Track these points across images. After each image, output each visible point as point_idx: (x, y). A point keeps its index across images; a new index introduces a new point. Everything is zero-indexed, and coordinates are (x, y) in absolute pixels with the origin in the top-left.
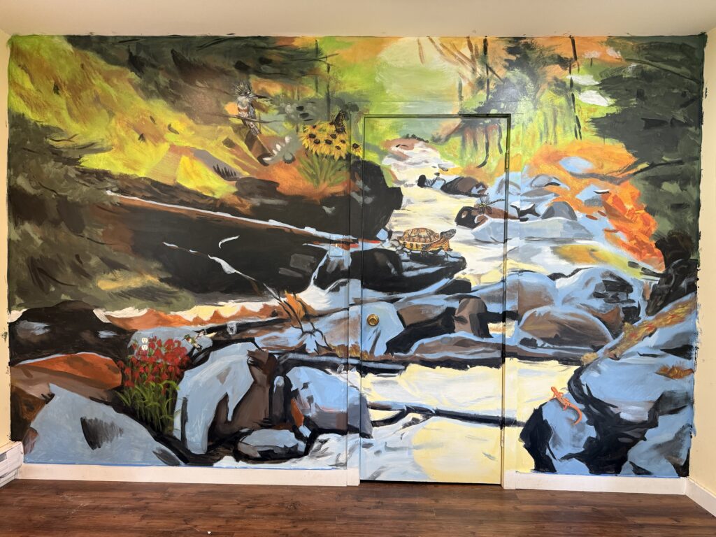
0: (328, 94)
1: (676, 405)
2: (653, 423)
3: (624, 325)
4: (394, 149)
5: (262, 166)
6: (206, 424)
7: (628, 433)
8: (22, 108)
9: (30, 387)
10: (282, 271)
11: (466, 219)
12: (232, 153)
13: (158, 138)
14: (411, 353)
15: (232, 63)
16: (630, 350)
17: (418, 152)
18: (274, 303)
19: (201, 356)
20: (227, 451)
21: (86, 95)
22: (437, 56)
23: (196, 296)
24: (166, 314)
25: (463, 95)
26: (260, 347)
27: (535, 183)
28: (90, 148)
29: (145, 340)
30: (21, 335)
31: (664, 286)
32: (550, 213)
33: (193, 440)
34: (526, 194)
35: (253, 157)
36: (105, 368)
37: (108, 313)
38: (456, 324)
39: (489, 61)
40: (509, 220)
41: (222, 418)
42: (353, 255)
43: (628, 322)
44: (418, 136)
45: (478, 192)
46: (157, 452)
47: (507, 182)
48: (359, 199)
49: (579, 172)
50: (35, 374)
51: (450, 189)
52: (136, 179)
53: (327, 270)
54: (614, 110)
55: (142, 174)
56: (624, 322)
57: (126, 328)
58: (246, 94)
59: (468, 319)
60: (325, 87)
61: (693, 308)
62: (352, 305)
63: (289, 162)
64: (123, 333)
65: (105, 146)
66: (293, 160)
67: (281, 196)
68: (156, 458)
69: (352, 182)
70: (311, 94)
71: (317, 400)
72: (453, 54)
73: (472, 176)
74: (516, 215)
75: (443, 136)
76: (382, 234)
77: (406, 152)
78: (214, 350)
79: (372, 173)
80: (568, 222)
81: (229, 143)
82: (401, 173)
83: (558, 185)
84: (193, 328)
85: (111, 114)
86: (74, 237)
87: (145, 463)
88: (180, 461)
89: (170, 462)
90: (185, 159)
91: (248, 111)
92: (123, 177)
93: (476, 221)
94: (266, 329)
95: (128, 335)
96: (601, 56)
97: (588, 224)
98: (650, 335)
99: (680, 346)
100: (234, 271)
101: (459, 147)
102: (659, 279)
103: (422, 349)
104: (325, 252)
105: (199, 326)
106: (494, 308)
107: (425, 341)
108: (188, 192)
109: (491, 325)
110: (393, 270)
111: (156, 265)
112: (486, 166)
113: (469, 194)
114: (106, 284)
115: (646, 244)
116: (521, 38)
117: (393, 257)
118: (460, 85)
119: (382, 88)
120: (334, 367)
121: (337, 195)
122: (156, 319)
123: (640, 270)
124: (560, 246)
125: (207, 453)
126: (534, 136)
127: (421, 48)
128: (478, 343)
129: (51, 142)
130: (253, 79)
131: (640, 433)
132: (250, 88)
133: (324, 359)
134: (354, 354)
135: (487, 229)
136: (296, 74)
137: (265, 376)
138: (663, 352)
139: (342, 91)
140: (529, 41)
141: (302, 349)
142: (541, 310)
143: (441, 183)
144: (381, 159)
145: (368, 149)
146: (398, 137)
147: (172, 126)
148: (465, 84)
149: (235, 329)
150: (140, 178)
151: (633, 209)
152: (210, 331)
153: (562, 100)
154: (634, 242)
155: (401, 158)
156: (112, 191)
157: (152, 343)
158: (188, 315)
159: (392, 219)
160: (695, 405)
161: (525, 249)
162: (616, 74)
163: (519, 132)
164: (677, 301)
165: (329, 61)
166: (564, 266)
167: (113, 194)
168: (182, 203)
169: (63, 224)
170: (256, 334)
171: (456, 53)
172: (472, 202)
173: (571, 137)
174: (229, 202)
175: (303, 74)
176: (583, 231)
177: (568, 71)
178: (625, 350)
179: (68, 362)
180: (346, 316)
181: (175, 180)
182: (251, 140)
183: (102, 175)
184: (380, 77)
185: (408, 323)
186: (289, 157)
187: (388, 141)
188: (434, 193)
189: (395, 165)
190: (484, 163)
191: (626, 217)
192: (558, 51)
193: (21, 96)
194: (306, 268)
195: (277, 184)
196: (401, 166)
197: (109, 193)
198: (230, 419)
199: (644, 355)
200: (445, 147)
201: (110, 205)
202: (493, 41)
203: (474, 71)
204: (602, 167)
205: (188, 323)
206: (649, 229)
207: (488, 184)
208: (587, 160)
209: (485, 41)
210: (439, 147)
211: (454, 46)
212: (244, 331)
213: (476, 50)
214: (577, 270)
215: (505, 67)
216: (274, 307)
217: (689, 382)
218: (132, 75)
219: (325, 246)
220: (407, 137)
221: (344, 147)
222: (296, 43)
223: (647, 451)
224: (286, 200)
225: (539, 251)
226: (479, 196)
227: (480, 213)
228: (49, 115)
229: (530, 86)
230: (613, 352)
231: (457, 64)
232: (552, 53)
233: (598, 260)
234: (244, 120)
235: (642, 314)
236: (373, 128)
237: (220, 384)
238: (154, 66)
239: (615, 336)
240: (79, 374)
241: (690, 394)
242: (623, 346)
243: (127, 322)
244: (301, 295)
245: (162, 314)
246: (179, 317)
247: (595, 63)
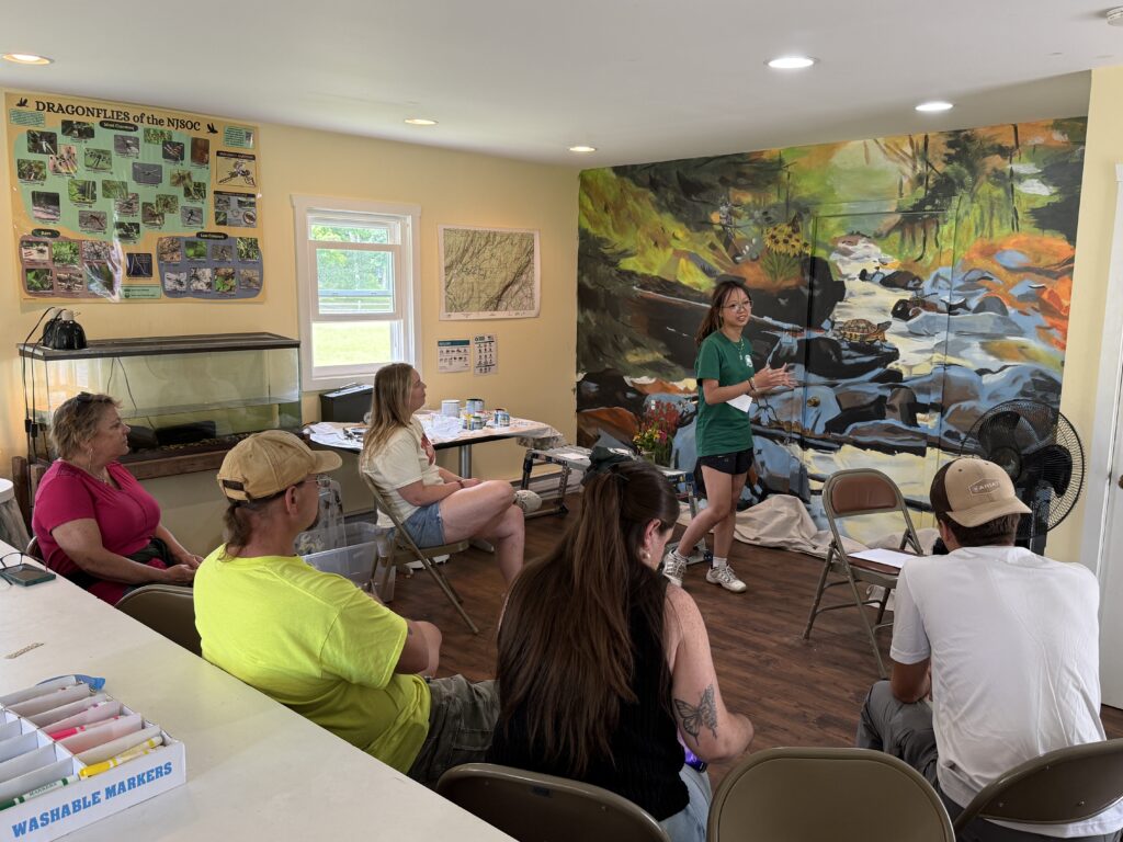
0: (787, 199)
4: (841, 245)
5: (734, 264)
8: (587, 225)
9: (588, 429)
11: (902, 311)
12: (714, 254)
13: (666, 245)
14: (845, 434)
15: (717, 178)
17: (861, 247)
19: (688, 419)
21: (623, 213)
22: (881, 156)
23: (685, 371)
24: (667, 383)
25: (903, 192)
27: (968, 277)
28: (625, 254)
29: (653, 402)
30: (584, 391)
32: (981, 308)
34: (959, 288)
35: (729, 257)
36: (629, 419)
38: (887, 412)
39: (930, 156)
42: (799, 342)
44: (862, 232)
45: (914, 285)
48: (808, 292)
49: (1013, 266)
50: (592, 421)
51: (889, 282)
52: (651, 277)
53: (780, 355)
54: (1056, 199)
55: (655, 273)
58: (726, 204)
59: (898, 408)
60: (786, 192)
63: (754, 260)
64: (641, 394)
65: (633, 252)
66: (758, 258)
69: (802, 277)
70: (774, 200)
71: (768, 465)
72: (895, 153)
73: (909, 270)
74: (945, 309)
75: (885, 232)
76: (826, 324)
77: (850, 248)
79: (816, 268)
80: (999, 318)
81: (713, 247)
82: (847, 269)
83: (991, 279)
85: (638, 226)
86: (614, 321)
90: (683, 261)
91: (726, 218)
92: (644, 276)
93: (910, 314)
95: (644, 397)
96: (1046, 141)
97: (1021, 321)
101: (898, 242)
103: (855, 431)
104: (777, 339)
105: (687, 394)
106: (922, 399)
107: (859, 424)
108: (684, 287)
109: (919, 415)
110: (834, 357)
111: (662, 345)
112: (922, 260)
113: (906, 288)
114: (632, 358)
116: (961, 131)
117: (834, 345)
118: (901, 183)
119: (832, 190)
120: (782, 439)
121: (790, 289)
122: (661, 386)
124: (989, 343)
126: (969, 230)
127: (866, 150)
128: (906, 431)
129: (603, 250)
130: (732, 191)
132: (729, 199)
133: (774, 431)
134: (796, 430)
135: (921, 322)
136: (764, 184)
139: (799, 195)
140: (969, 133)
141: (757, 421)
142: (966, 405)
143: (881, 277)
144: (829, 255)
145: (817, 247)
146: (844, 234)
147: (675, 234)
148: (905, 181)
150: (654, 277)
152: (694, 399)
153: (1000, 192)
155: (846, 253)
156: (637, 287)
157: (658, 404)
158: (681, 385)
159: (836, 310)
161: (954, 342)
162: (1061, 160)
163: (951, 228)
165: (789, 169)
166: (991, 362)
167: (637, 289)
168: (679, 296)
169: (608, 312)
171: (898, 152)
172: (908, 295)
173: (1007, 229)
175: (769, 183)
176: (1014, 327)
177: (1008, 161)
179: (608, 413)
180: (792, 396)
181: (676, 277)
182: (728, 243)
183: (631, 274)
184: (831, 180)
185: (845, 406)
186: (755, 257)
187: (835, 238)
188: (873, 286)
189: (841, 260)
191: (1063, 313)
192: (999, 141)
193: (587, 216)
194: (763, 352)
195: (745, 280)
196: (846, 261)
197: (635, 288)
200: (886, 242)
201: (635, 297)
202: (934, 137)
203: (915, 167)
204: (1039, 260)
205: (680, 392)
207: (924, 278)
208: (1023, 253)
209: (926, 137)
210: (880, 242)
211: (897, 145)
213: (917, 147)
214: (1005, 367)
215: (945, 162)
218: (651, 194)
219: (778, 334)
220: (852, 234)
221: (798, 245)
222: (765, 157)
225: (968, 346)
226: (915, 289)
227: (915, 306)
228: (602, 229)
229: (968, 179)
231: (898, 162)
232: (992, 143)
233: (1028, 358)
234: (723, 226)
236: (823, 226)
238: (665, 186)
240: (614, 423)
243: (643, 388)
245: (665, 383)
246: (675, 387)
247: (1038, 150)
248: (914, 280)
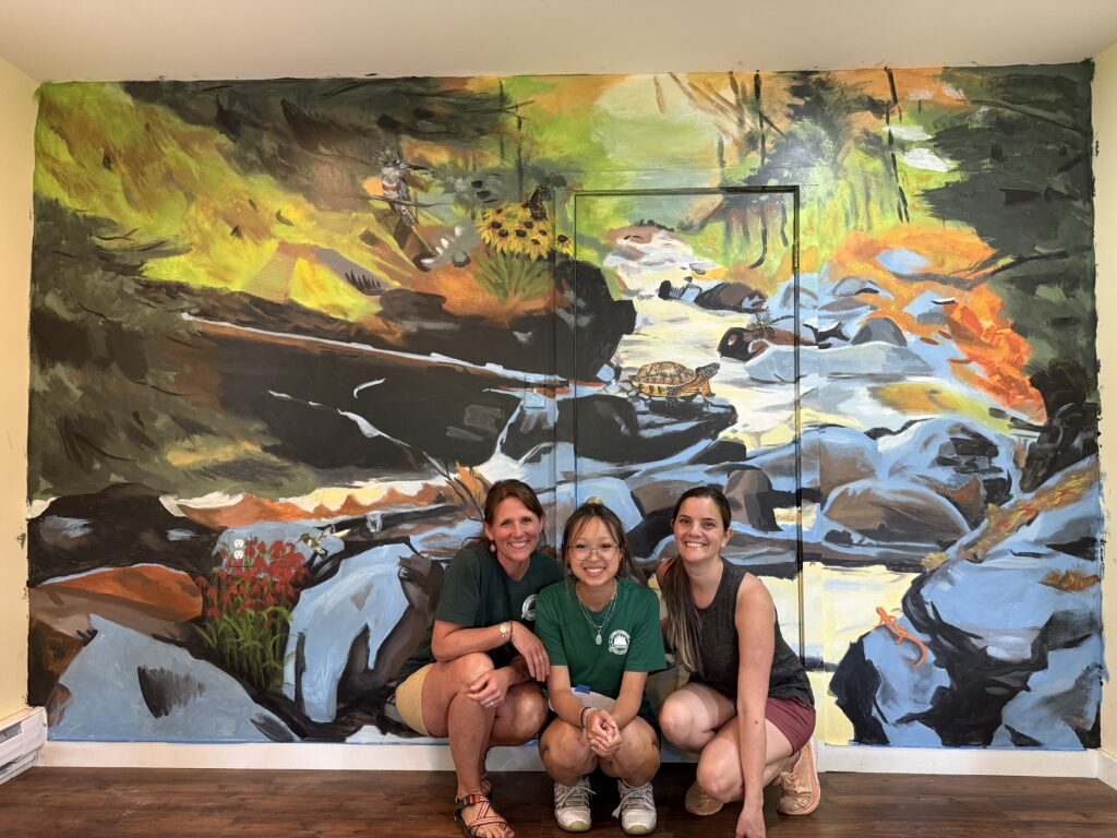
0: (519, 162)
1: (1074, 633)
2: (1039, 663)
3: (987, 507)
4: (622, 242)
5: (419, 271)
6: (334, 675)
7: (1001, 679)
8: (54, 190)
9: (61, 620)
10: (452, 432)
11: (736, 346)
12: (373, 252)
13: (261, 233)
14: (654, 556)
15: (374, 118)
16: (999, 547)
17: (657, 245)
18: (440, 481)
19: (327, 567)
20: (365, 717)
21: (152, 171)
22: (684, 101)
23: (318, 473)
24: (272, 501)
25: (724, 159)
26: (419, 551)
27: (841, 290)
28: (158, 249)
29: (240, 543)
30: (47, 539)
31: (1047, 446)
32: (864, 336)
33: (314, 699)
34: (827, 307)
35: (407, 259)
36: (177, 589)
37: (183, 501)
39: (765, 107)
40: (802, 347)
41: (360, 666)
42: (561, 405)
43: (994, 502)
44: (657, 222)
45: (753, 305)
46: (257, 720)
47: (796, 290)
48: (570, 319)
49: (907, 272)
50: (67, 600)
51: (708, 301)
52: (227, 295)
53: (522, 429)
54: (957, 177)
55: (236, 286)
56: (986, 502)
57: (210, 526)
58: (395, 165)
59: (742, 502)
60: (515, 151)
61: (1094, 480)
62: (561, 483)
63: (459, 265)
64: (205, 532)
65: (180, 245)
66: (468, 261)
67: (449, 317)
68: (255, 731)
69: (558, 294)
70: (493, 162)
72: (708, 98)
73: (742, 281)
74: (812, 338)
75: (697, 222)
76: (605, 373)
77: (639, 246)
78: (347, 557)
79: (588, 281)
80: (893, 349)
81: (370, 239)
82: (634, 279)
83: (876, 292)
84: (314, 522)
85: (190, 197)
86: (131, 386)
87: (238, 738)
88: (294, 734)
89: (277, 736)
90: (302, 264)
91: (397, 189)
92: (208, 293)
93: (750, 350)
94: (429, 523)
95: (214, 535)
96: (934, 96)
97: (926, 351)
98: (1029, 523)
99: (1076, 540)
100: (378, 433)
101: (721, 236)
102: (1038, 434)
104: (518, 400)
105: (324, 520)
106: (783, 484)
108: (308, 313)
109: (778, 512)
110: (623, 428)
111: (257, 426)
112: (763, 266)
113: (738, 309)
114: (180, 457)
115: (1015, 380)
116: (811, 73)
117: (623, 407)
118: (721, 145)
119: (602, 152)
121: (535, 314)
122: (257, 509)
123: (1008, 422)
124: (881, 386)
125: (336, 722)
126: (836, 219)
127: (659, 90)
128: (760, 540)
129: (98, 241)
130: (406, 142)
131: (1020, 679)
132: (401, 157)
135: (767, 362)
136: (471, 132)
137: (427, 598)
138: (1050, 550)
139: (541, 156)
140: (823, 76)
142: (856, 487)
143: (696, 293)
144: (602, 257)
145: (582, 243)
146: (627, 224)
147: (283, 214)
148: (727, 143)
149: (379, 524)
150: (233, 294)
151: (992, 327)
152: (340, 527)
153: (877, 164)
154: (997, 377)
155: (632, 255)
156: (190, 314)
157: (250, 547)
158: (307, 503)
159: (621, 349)
160: (1106, 633)
161: (828, 392)
162: (958, 124)
163: (813, 213)
164: (1068, 470)
165: (520, 112)
166: (890, 417)
167: (191, 318)
168: (298, 330)
169: (114, 366)
170: (412, 531)
171: (713, 97)
172: (743, 321)
173: (892, 219)
174: (369, 328)
175: (482, 132)
176: (917, 363)
177: (884, 121)
178: (990, 546)
179: (119, 579)
180: (553, 500)
181: (286, 295)
182: (402, 233)
183: (175, 290)
184: (598, 135)
185: (648, 510)
186: (461, 258)
187: (611, 230)
188: (683, 308)
189: (623, 266)
190: (761, 261)
191: (983, 339)
192: (868, 91)
193: (55, 174)
194: (489, 427)
195: (443, 299)
196: (632, 268)
197: (185, 316)
198: (371, 665)
199: (1020, 554)
200: (699, 238)
201: (187, 335)
202: (769, 78)
203: (741, 123)
204: (943, 263)
205: (308, 515)
206: (1020, 358)
207: (768, 293)
208: (918, 253)
209: (757, 77)
210: (689, 238)
211: (709, 86)
212: (394, 526)
213: (744, 92)
214: (911, 423)
215: (789, 116)
216: (440, 488)
217: (1094, 596)
218: (222, 139)
219: (518, 393)
220: (641, 224)
221: (545, 241)
222: (471, 87)
223: (1033, 709)
224: (457, 323)
225: (850, 395)
226: (754, 311)
227: (756, 337)
228: (96, 201)
229: (828, 144)
230: (972, 550)
231: (716, 113)
232: (858, 93)
233: (942, 406)
234: (392, 203)
235: (1015, 489)
236: (588, 211)
237: (357, 611)
238: (255, 125)
239: (974, 525)
240: (137, 599)
241: (1096, 615)
242: (986, 541)
243: (211, 516)
244: (481, 469)
245: (266, 502)
246: (294, 507)
247: (925, 107)
248: (751, 297)
